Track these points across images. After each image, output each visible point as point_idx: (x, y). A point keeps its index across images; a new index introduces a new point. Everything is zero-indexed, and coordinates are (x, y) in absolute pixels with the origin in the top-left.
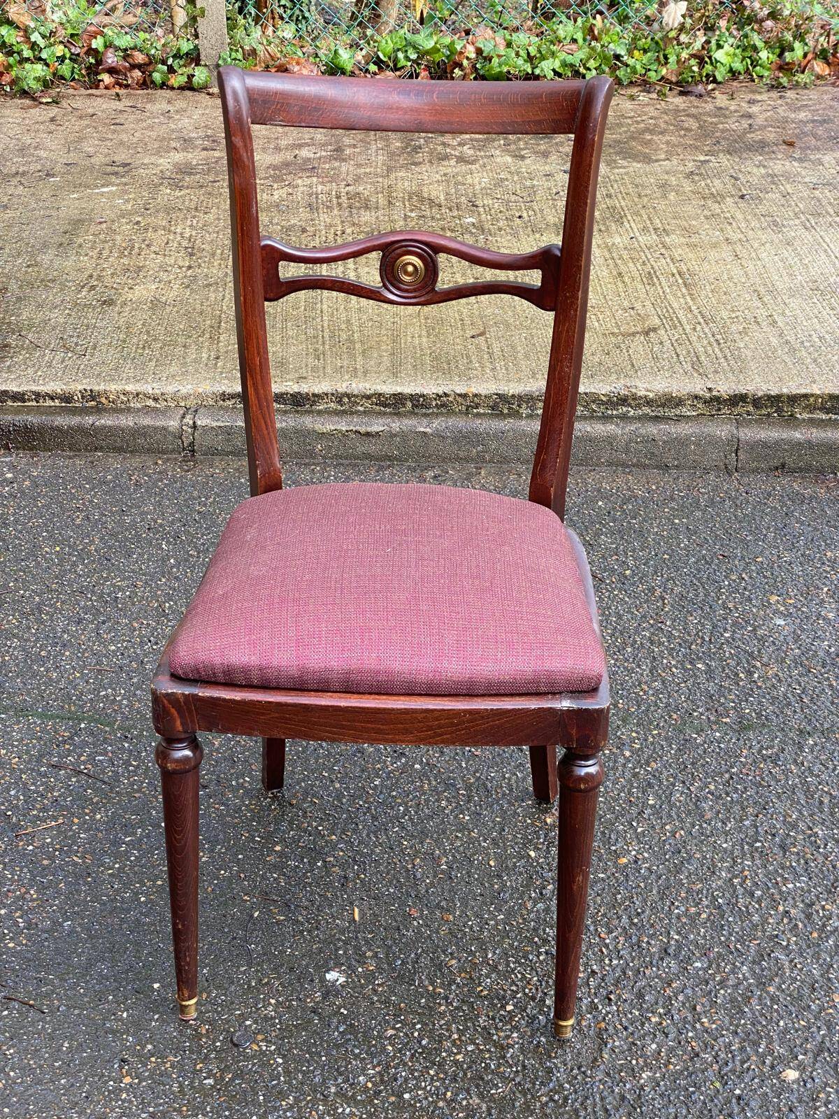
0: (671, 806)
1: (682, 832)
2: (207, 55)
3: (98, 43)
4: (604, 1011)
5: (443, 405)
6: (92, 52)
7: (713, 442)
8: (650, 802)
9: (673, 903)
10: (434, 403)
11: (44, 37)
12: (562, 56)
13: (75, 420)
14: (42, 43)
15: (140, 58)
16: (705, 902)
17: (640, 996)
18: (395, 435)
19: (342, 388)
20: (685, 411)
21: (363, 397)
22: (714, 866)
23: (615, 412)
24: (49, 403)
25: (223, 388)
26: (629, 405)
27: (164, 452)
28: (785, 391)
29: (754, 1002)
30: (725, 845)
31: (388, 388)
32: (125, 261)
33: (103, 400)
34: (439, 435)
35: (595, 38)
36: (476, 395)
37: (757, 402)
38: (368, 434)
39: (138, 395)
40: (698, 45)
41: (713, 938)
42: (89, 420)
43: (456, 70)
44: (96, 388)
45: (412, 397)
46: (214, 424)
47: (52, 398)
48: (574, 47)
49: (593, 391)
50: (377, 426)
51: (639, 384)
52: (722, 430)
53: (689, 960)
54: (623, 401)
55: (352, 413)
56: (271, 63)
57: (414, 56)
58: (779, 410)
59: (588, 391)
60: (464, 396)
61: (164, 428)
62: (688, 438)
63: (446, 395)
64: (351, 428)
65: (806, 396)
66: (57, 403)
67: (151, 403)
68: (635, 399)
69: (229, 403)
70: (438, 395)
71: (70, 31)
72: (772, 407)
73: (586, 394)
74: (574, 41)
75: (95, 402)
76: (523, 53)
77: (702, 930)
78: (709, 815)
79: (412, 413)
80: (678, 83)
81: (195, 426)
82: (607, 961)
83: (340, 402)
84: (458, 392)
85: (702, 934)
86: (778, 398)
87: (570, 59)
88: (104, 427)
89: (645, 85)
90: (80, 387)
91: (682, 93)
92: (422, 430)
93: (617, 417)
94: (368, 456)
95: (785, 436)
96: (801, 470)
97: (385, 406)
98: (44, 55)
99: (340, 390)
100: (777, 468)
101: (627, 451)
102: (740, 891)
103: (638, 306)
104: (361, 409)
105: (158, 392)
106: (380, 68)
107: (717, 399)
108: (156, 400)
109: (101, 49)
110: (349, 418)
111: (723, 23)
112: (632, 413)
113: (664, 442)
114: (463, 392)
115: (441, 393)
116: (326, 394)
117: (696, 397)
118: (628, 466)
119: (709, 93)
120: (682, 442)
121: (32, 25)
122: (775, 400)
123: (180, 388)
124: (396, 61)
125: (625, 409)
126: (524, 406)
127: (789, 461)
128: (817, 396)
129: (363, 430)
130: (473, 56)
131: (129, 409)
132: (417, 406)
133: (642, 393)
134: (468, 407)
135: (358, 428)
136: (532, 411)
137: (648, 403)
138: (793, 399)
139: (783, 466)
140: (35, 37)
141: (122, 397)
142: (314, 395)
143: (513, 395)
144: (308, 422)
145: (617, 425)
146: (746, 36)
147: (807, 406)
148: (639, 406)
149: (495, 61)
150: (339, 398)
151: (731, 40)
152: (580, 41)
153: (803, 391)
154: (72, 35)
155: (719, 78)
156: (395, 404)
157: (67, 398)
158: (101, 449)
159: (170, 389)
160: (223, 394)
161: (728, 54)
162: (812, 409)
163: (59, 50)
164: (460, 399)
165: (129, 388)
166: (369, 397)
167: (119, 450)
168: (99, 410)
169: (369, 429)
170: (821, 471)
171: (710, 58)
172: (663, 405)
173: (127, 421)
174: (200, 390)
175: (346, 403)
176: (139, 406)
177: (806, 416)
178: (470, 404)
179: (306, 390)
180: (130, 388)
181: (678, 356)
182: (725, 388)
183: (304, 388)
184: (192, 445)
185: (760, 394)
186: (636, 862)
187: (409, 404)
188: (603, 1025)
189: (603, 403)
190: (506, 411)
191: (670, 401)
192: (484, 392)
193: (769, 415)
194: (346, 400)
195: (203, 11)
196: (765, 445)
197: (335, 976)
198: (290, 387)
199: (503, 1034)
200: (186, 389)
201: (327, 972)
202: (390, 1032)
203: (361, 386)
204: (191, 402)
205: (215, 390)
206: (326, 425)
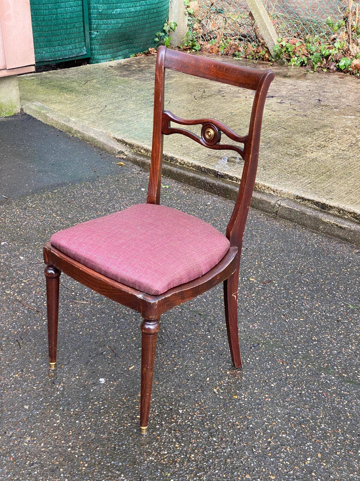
0: (279, 390)
1: (270, 400)
8: (272, 385)
16: (245, 424)
19: (342, 206)
21: (348, 212)
22: (266, 415)
25: (298, 194)
27: (267, 212)
29: (217, 460)
30: (279, 411)
32: (322, 143)
33: (257, 187)
38: (341, 227)
39: (268, 188)
41: (232, 435)
46: (287, 206)
50: (346, 225)
53: (214, 436)
55: (342, 218)
61: (270, 203)
64: (335, 223)
67: (272, 192)
69: (299, 200)
78: (288, 400)
81: (280, 205)
82: (186, 421)
83: (339, 212)
94: (338, 236)
97: (357, 219)
99: (340, 207)
102: (264, 427)
104: (346, 217)
105: (275, 188)
108: (274, 192)
110: (337, 219)
116: (335, 207)
123: (284, 189)
129: (339, 225)
131: (263, 193)
135: (338, 224)
141: (263, 187)
142: (330, 206)
144: (321, 216)
150: (339, 210)
159: (281, 189)
160: (297, 196)
166: (350, 213)
169: (342, 225)
173: (258, 196)
174: (290, 192)
175: (341, 213)
176: (268, 192)
179: (327, 203)
180: (267, 185)
184: (277, 212)
186: (239, 400)
188: (159, 437)
194: (342, 212)
197: (102, 380)
198: (323, 200)
199: (126, 422)
200: (285, 190)
201: (102, 378)
202: (96, 403)
203: (349, 208)
204: (285, 196)
205: (295, 194)
206: (326, 219)
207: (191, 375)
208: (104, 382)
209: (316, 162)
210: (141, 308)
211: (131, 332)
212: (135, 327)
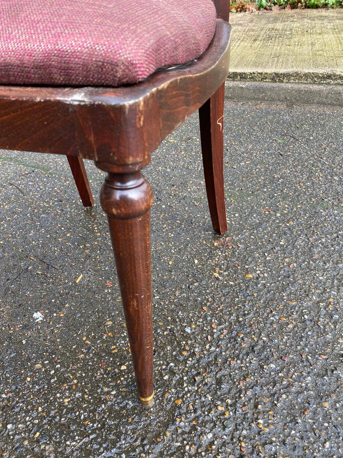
0: (294, 247)
1: (295, 265)
4: (186, 389)
5: (252, 77)
8: (281, 243)
9: (271, 312)
10: (249, 77)
16: (295, 316)
17: (219, 382)
18: (230, 88)
22: (309, 291)
23: (324, 82)
26: (332, 79)
29: (308, 414)
30: (321, 278)
34: (248, 88)
36: (266, 73)
41: (291, 345)
43: (299, 4)
45: (240, 74)
49: (316, 72)
51: (338, 70)
53: (267, 360)
54: (329, 77)
59: (314, 72)
60: (261, 74)
63: (254, 73)
68: (335, 76)
70: (250, 73)
73: (313, 73)
77: (286, 337)
78: (316, 256)
79: (239, 80)
82: (207, 347)
84: (259, 72)
85: (284, 340)
92: (241, 86)
93: (325, 83)
101: (327, 97)
102: (323, 312)
112: (332, 83)
114: (261, 72)
115: (252, 72)
125: (329, 81)
126: (286, 78)
132: (242, 78)
133: (338, 73)
134: (262, 79)
136: (289, 81)
137: (340, 78)
143: (281, 74)
145: (324, 86)
148: (336, 79)
164: (259, 75)
178: (263, 77)
186: (257, 278)
187: (239, 77)
188: (179, 402)
189: (320, 78)
190: (277, 81)
192: (269, 72)
197: (38, 316)
199: (106, 390)
201: (36, 312)
202: (38, 366)
207: (170, 263)
208: (41, 319)
210: (92, 138)
211: (60, 228)
212: (63, 219)
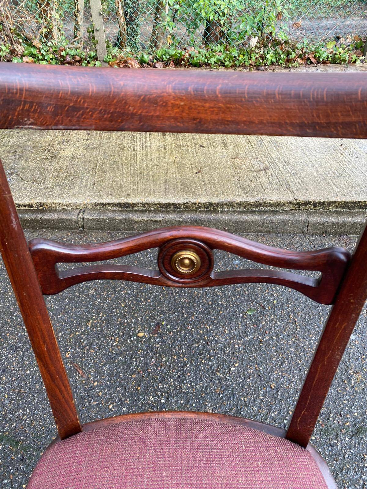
2: (100, 56)
3: (63, 53)
5: (186, 208)
6: (61, 56)
7: (298, 223)
10: (183, 206)
11: (45, 51)
12: (217, 56)
13: (33, 216)
14: (45, 53)
15: (78, 58)
18: (167, 222)
19: (145, 200)
20: (286, 208)
21: (153, 204)
23: (256, 209)
24: (23, 208)
25: (95, 201)
26: (263, 206)
27: (72, 229)
28: (327, 200)
31: (164, 201)
33: (46, 206)
34: (185, 222)
35: (227, 50)
36: (199, 203)
37: (315, 204)
38: (156, 221)
39: (59, 204)
40: (261, 53)
42: (39, 216)
43: (182, 62)
44: (42, 202)
45: (173, 204)
46: (92, 218)
47: (25, 206)
48: (221, 53)
49: (248, 201)
50: (159, 218)
51: (267, 197)
52: (302, 218)
54: (260, 204)
55: (150, 211)
56: (121, 60)
57: (168, 57)
58: (324, 208)
59: (246, 201)
60: (195, 204)
61: (71, 220)
62: (288, 221)
63: (187, 203)
64: (149, 219)
65: (335, 202)
66: (27, 208)
67: (65, 207)
68: (265, 204)
69: (98, 207)
70: (184, 203)
71: (54, 49)
72: (320, 206)
73: (245, 202)
74: (221, 51)
75: (42, 208)
76: (204, 56)
79: (174, 211)
80: (255, 66)
81: (83, 219)
84: (192, 202)
86: (324, 203)
87: (220, 58)
88: (45, 219)
89: (245, 67)
90: (35, 201)
91: (257, 69)
92: (178, 219)
93: (258, 211)
95: (327, 220)
96: (333, 233)
97: (163, 208)
98: (46, 58)
99: (144, 202)
100: (323, 233)
101: (262, 227)
103: (259, 157)
104: (153, 209)
105: (68, 203)
106: (158, 61)
107: (299, 204)
108: (67, 206)
109: (65, 55)
110: (148, 214)
111: (269, 45)
112: (263, 210)
113: (278, 223)
114: (194, 202)
115: (185, 202)
116: (138, 203)
117: (290, 203)
118: (263, 232)
119: (266, 69)
120: (285, 223)
121: (41, 47)
122: (322, 204)
123: (77, 201)
124: (162, 58)
125: (261, 208)
126: (219, 207)
127: (329, 230)
128: (340, 202)
129: (154, 219)
130: (188, 56)
131: (56, 210)
132: (175, 208)
133: (268, 201)
134: (196, 208)
135: (152, 219)
136: (223, 209)
137: (270, 205)
138: (330, 203)
139: (326, 232)
140: (42, 51)
141: (53, 205)
142: (133, 204)
143: (215, 203)
144: (131, 216)
145: (258, 216)
146: (276, 50)
147: (335, 206)
148: (266, 207)
149: (195, 59)
150: (144, 205)
151: (272, 51)
152: (223, 52)
153: (334, 200)
154: (55, 51)
155: (268, 64)
156: (167, 208)
157: (31, 206)
158: (45, 228)
159: (73, 202)
160: (95, 203)
161: (271, 56)
162: (336, 207)
163: (51, 56)
164: (193, 205)
165: (55, 202)
166: (156, 204)
167: (53, 228)
168: (44, 211)
169: (156, 219)
170: (341, 234)
171: (265, 57)
172: (276, 206)
173: (55, 216)
174: (86, 202)
175: (146, 208)
176: (60, 208)
177: (334, 210)
179: (130, 202)
181: (280, 182)
182: (302, 199)
183: (129, 201)
184: (83, 226)
185: (317, 201)
187: (172, 207)
189: (252, 206)
190: (212, 209)
191: (280, 204)
192: (203, 202)
193: (319, 209)
194: (146, 205)
195: (97, 41)
196: (319, 224)
198: (123, 200)
200: (80, 201)
203: (153, 200)
204: (82, 207)
205: (92, 202)
206: (138, 217)
209: (77, 160)
